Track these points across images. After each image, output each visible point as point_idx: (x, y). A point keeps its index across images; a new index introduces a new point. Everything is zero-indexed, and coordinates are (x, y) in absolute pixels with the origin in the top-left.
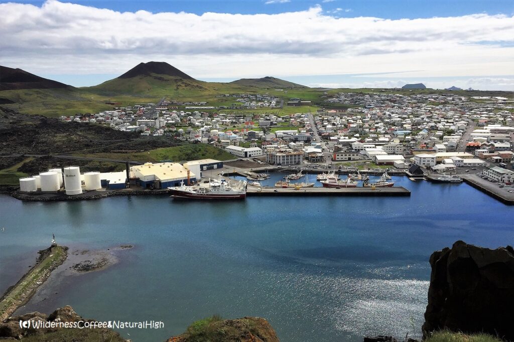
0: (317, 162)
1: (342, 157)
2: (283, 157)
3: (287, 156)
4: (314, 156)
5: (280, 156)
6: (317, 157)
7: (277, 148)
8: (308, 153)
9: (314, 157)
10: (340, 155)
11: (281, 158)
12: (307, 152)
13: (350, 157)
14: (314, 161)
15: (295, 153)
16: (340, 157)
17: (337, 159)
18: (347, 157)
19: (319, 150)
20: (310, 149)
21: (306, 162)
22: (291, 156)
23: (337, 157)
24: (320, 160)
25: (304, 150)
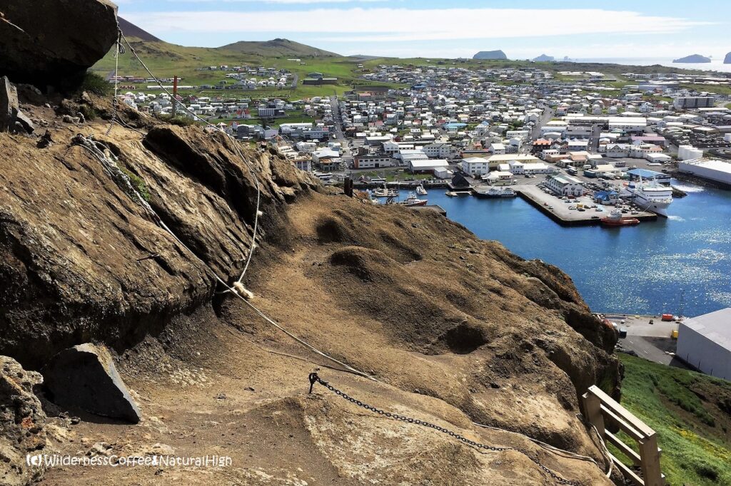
0: (331, 171)
1: (366, 163)
4: (327, 162)
6: (331, 164)
8: (320, 158)
9: (327, 164)
10: (364, 160)
12: (319, 156)
13: (377, 162)
14: (327, 170)
15: (301, 158)
16: (364, 163)
17: (359, 167)
18: (374, 162)
19: (336, 154)
20: (324, 152)
21: (315, 172)
23: (360, 163)
24: (336, 167)
25: (314, 153)
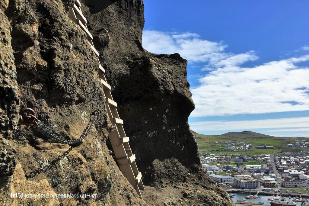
0: (270, 187)
1: (290, 184)
2: (245, 183)
3: (248, 182)
5: (243, 182)
6: (270, 184)
7: (243, 177)
8: (265, 181)
9: (268, 184)
10: (288, 183)
11: (244, 184)
12: (264, 180)
13: (296, 184)
14: (268, 187)
15: (254, 180)
16: (288, 184)
17: (286, 186)
18: (294, 184)
19: (273, 179)
20: (266, 178)
21: (262, 187)
22: (251, 182)
23: (286, 184)
24: (273, 185)
25: (262, 178)
